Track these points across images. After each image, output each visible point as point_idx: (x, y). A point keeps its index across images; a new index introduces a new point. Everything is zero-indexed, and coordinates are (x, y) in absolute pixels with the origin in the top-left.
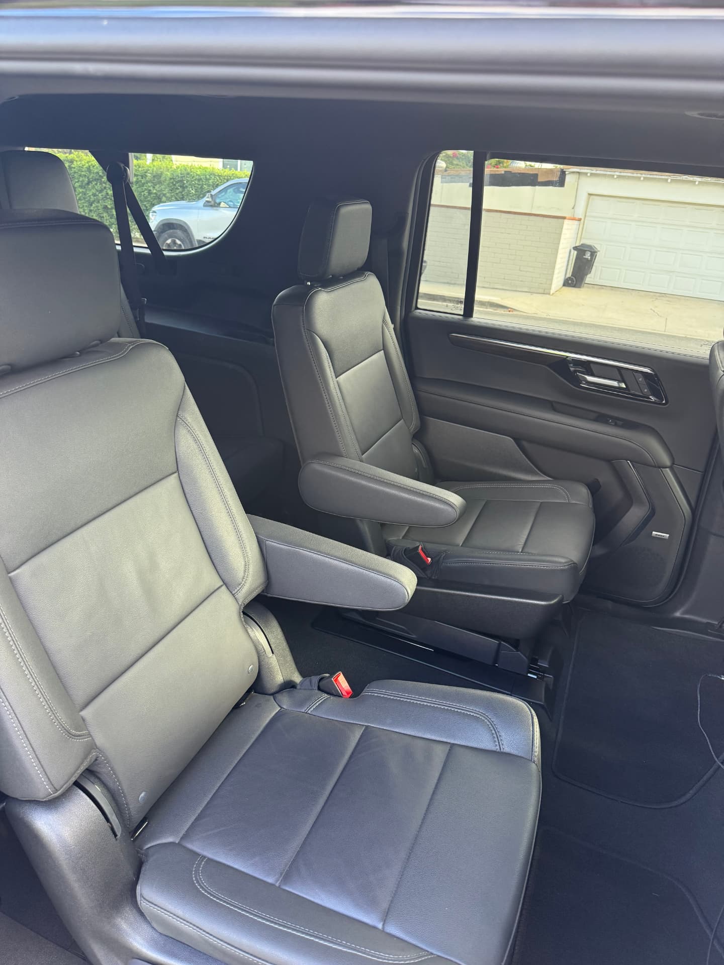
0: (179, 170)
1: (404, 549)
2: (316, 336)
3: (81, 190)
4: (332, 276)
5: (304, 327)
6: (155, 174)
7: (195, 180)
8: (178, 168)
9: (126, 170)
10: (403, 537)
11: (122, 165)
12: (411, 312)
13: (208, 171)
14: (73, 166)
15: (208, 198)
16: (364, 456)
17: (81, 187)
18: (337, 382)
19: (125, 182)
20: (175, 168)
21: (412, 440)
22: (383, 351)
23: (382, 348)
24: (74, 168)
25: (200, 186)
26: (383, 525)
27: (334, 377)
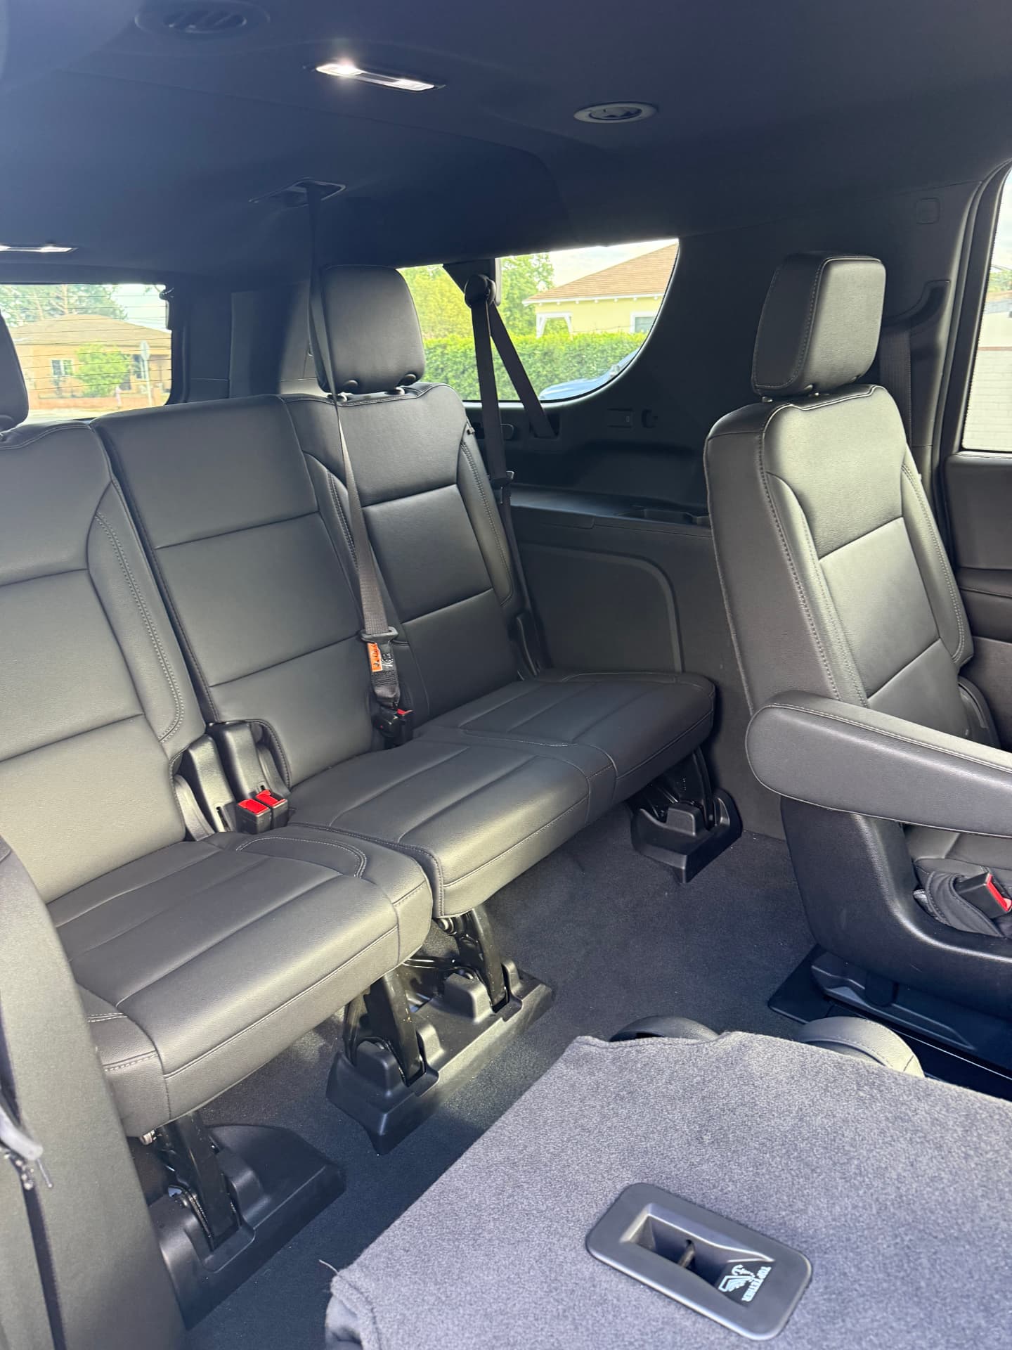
0: (577, 341)
1: (953, 879)
2: (783, 483)
3: (454, 381)
4: (813, 385)
5: (762, 469)
6: (546, 350)
7: (599, 351)
8: (575, 338)
9: (490, 285)
10: (948, 856)
11: (486, 278)
12: (951, 455)
13: (614, 338)
14: (446, 352)
15: (613, 371)
16: (870, 700)
17: (455, 377)
18: (821, 566)
19: (489, 301)
20: (572, 339)
21: (959, 680)
22: (902, 519)
23: (900, 514)
24: (447, 354)
25: (603, 360)
26: (907, 828)
27: (816, 557)
